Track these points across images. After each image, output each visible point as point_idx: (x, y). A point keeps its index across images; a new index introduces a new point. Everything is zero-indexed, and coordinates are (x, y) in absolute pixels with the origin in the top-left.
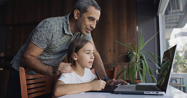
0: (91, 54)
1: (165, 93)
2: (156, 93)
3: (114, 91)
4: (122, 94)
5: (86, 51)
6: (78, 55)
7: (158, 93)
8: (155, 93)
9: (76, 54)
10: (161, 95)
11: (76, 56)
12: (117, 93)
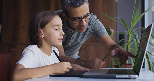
0: (60, 29)
1: (138, 76)
2: (129, 76)
3: (84, 74)
4: (92, 78)
5: (54, 26)
6: (44, 31)
7: (131, 76)
8: (127, 76)
9: (42, 30)
10: (134, 78)
11: (43, 33)
12: (87, 77)
